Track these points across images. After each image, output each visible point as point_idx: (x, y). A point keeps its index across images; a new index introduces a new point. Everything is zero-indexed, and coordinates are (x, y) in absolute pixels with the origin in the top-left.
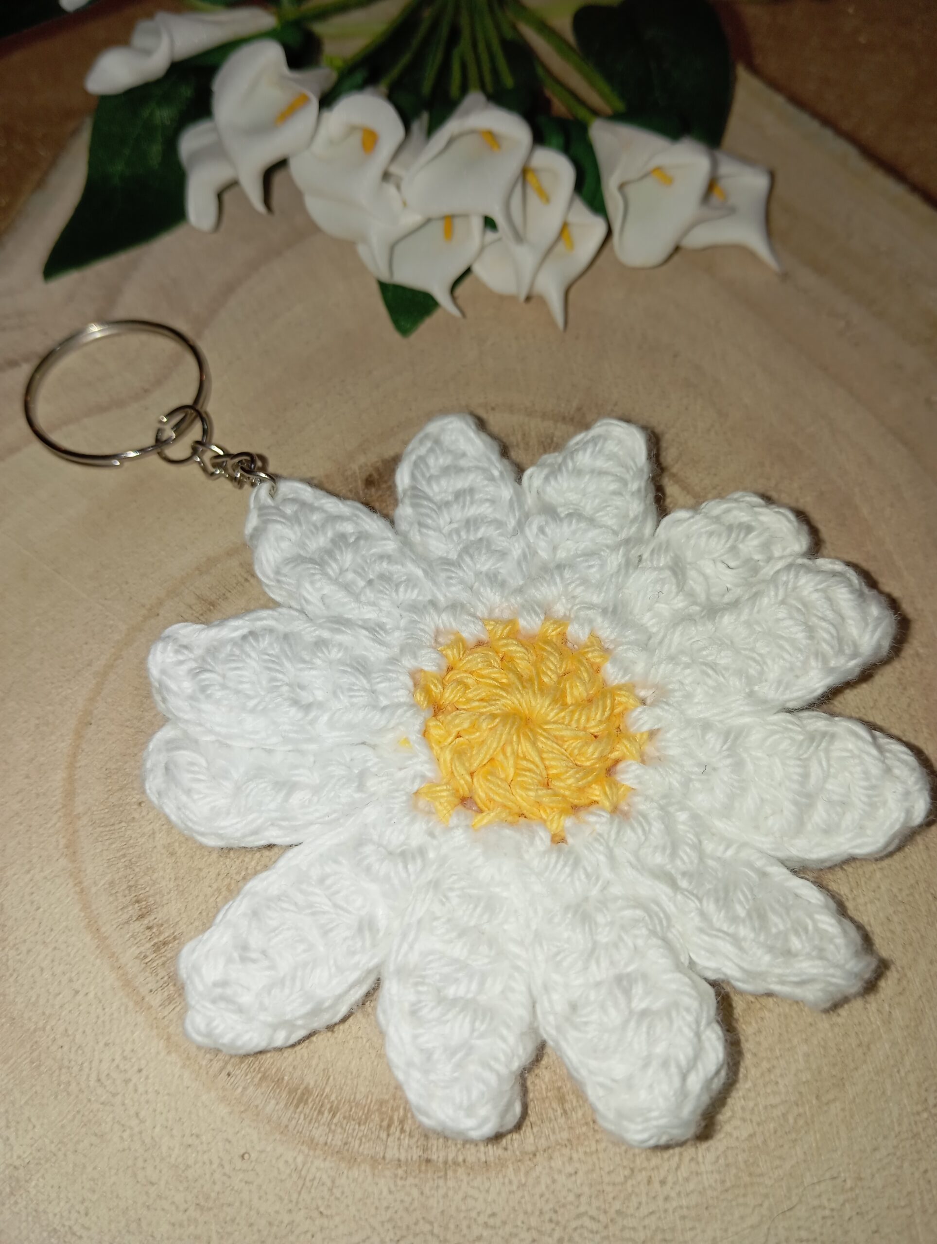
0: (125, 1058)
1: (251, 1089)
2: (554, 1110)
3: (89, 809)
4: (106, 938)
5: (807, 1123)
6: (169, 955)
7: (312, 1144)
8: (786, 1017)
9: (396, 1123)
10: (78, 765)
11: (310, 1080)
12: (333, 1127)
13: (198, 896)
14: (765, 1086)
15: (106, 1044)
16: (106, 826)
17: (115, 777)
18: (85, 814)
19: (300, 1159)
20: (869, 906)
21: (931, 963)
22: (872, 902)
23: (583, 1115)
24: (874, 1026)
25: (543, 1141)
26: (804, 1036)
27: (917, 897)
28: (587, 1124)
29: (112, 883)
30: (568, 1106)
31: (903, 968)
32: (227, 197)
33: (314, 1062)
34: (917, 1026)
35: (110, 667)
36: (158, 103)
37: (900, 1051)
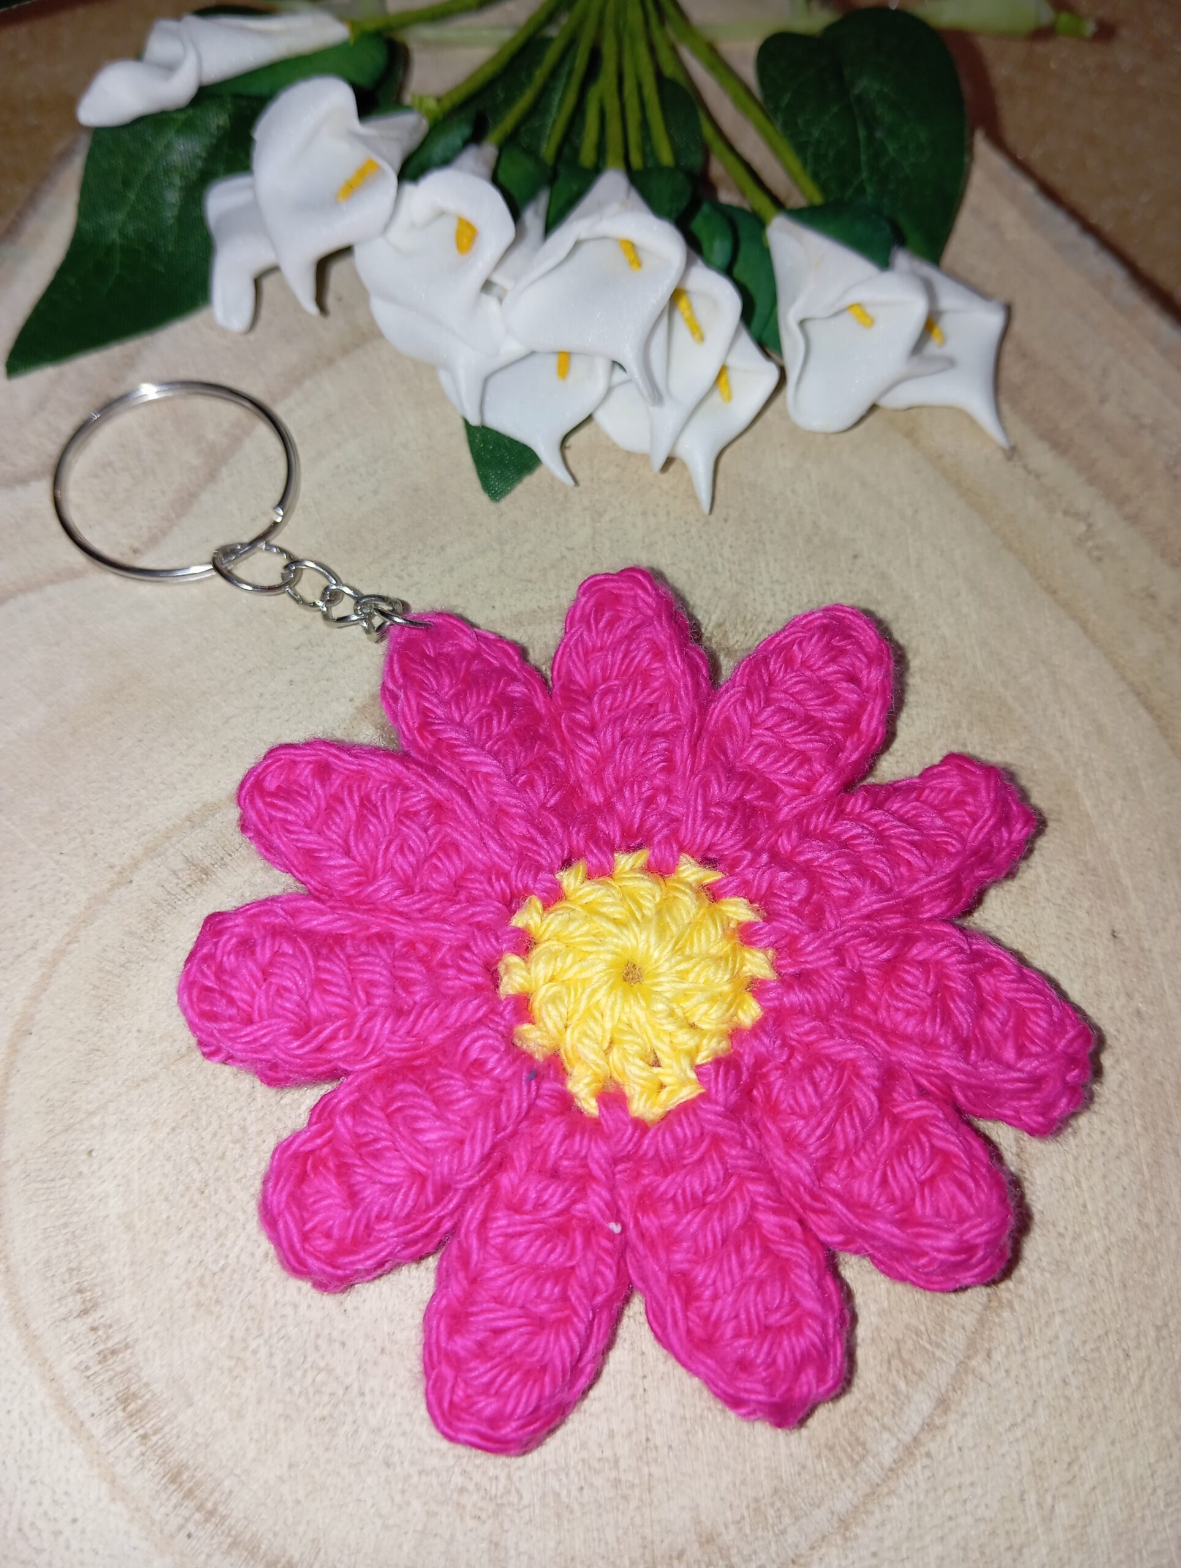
0: (55, 1502)
1: (217, 1558)
3: (22, 1155)
4: (36, 1338)
6: (119, 1369)
8: (919, 1506)
10: (10, 1091)
11: (295, 1553)
13: (160, 1290)
15: (33, 1482)
16: (44, 1181)
17: (59, 1112)
18: (16, 1162)
20: (1041, 1361)
21: (1113, 1443)
22: (1045, 1357)
24: (1030, 1524)
26: (940, 1534)
27: (1104, 1352)
29: (47, 1263)
31: (1076, 1449)
32: (266, 284)
33: (301, 1529)
34: (1084, 1527)
35: (61, 952)
36: (179, 132)
37: (1060, 1559)
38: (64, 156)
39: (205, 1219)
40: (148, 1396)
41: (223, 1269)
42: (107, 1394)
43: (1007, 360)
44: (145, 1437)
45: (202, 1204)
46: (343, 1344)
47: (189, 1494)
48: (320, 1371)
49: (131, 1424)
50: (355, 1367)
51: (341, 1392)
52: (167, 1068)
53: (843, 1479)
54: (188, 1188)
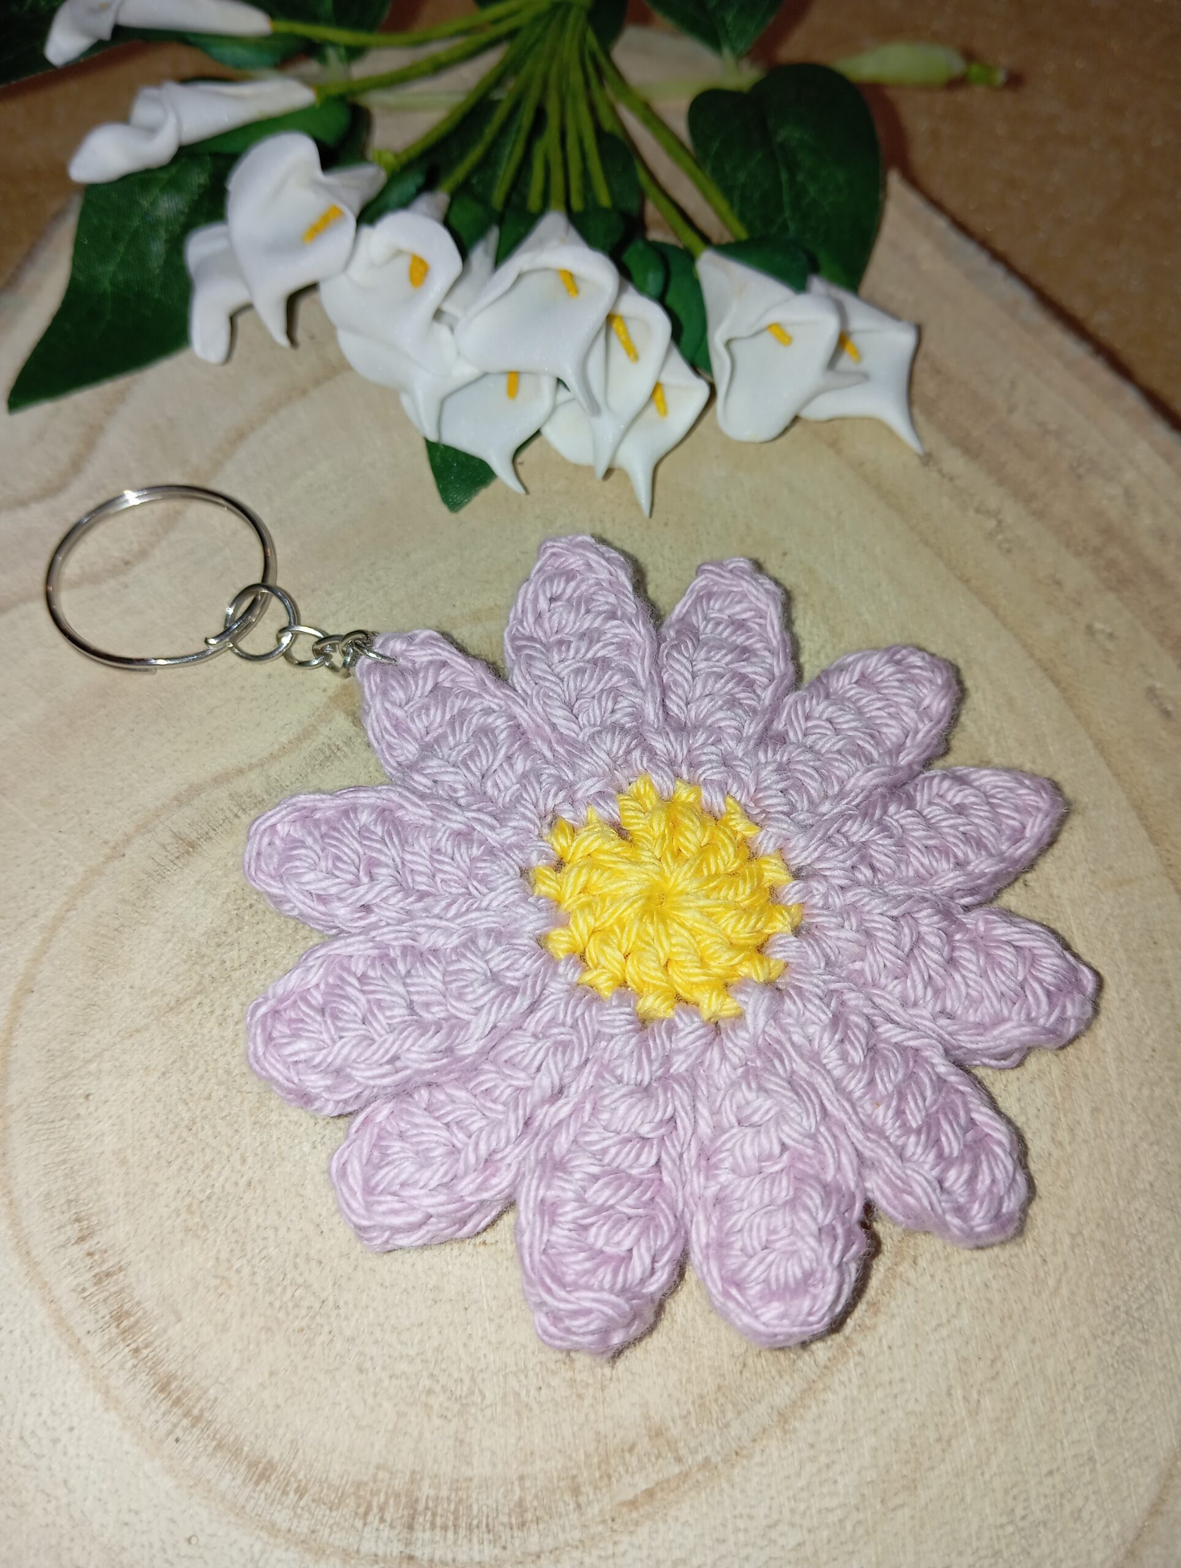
0: (54, 1413)
1: (203, 1460)
2: (566, 1504)
3: (25, 1100)
4: (37, 1264)
5: (868, 1533)
6: (113, 1290)
7: (272, 1529)
8: (853, 1401)
9: (375, 1510)
10: (14, 1043)
11: (275, 1453)
12: (299, 1511)
13: (151, 1218)
14: (821, 1484)
15: (33, 1395)
16: (44, 1123)
17: (59, 1061)
18: (19, 1106)
19: (258, 1547)
21: (1034, 1341)
23: (601, 1511)
24: (958, 1417)
25: (550, 1540)
26: (873, 1427)
28: (604, 1521)
29: (48, 1195)
30: (582, 1499)
31: (998, 1347)
32: (241, 321)
33: (281, 1431)
34: (1009, 1419)
35: (61, 919)
36: (163, 190)
37: (987, 1449)
38: (59, 216)
39: (192, 1153)
40: (140, 1313)
41: (209, 1198)
42: (101, 1314)
43: (919, 376)
44: (137, 1350)
45: (190, 1139)
46: (320, 1262)
47: (177, 1402)
48: (299, 1286)
49: (124, 1340)
50: (330, 1284)
51: (317, 1306)
52: (157, 1019)
53: (781, 1376)
54: (176, 1126)
